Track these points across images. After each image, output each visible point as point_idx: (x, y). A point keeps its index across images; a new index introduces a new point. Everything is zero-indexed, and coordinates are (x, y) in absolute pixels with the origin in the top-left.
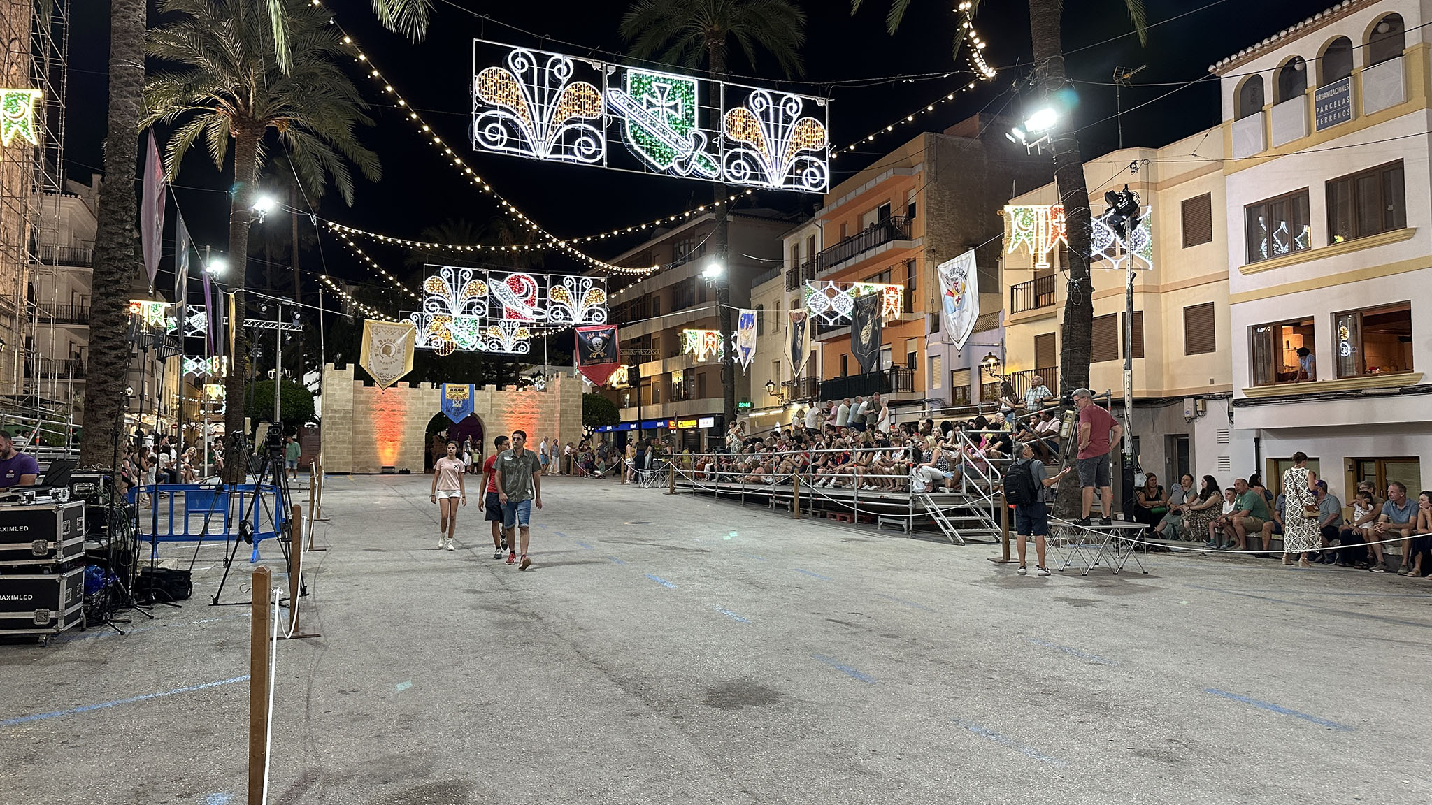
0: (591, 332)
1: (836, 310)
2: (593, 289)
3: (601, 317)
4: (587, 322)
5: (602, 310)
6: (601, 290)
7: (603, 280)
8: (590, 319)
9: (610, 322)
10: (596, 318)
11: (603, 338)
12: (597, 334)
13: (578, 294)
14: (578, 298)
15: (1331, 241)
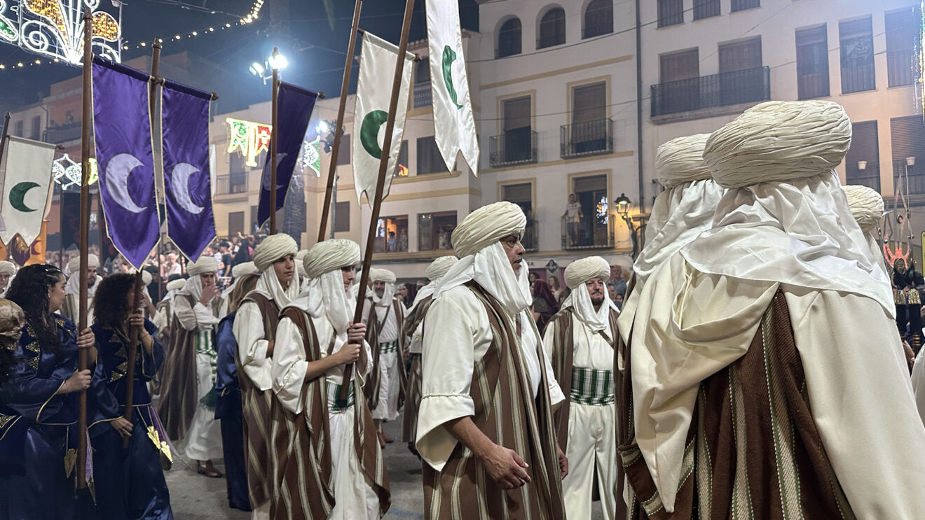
15: (419, 173)
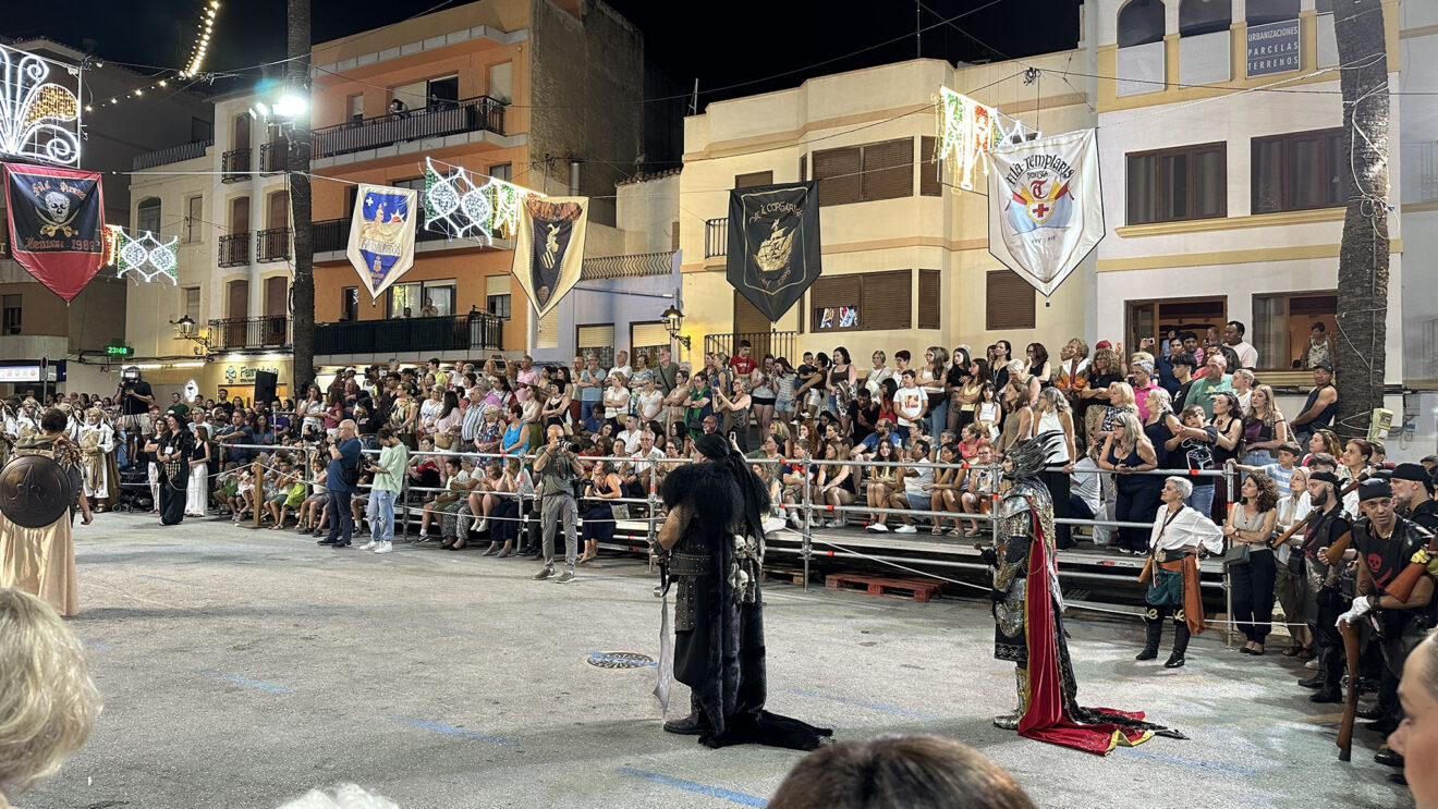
0: (43, 180)
1: (468, 215)
2: (51, 85)
3: (68, 151)
4: (35, 155)
5: (70, 134)
6: (69, 92)
7: (72, 71)
8: (41, 151)
9: (88, 163)
10: (57, 150)
11: (70, 196)
12: (55, 185)
13: (14, 90)
14: (13, 98)
15: (1255, 211)
